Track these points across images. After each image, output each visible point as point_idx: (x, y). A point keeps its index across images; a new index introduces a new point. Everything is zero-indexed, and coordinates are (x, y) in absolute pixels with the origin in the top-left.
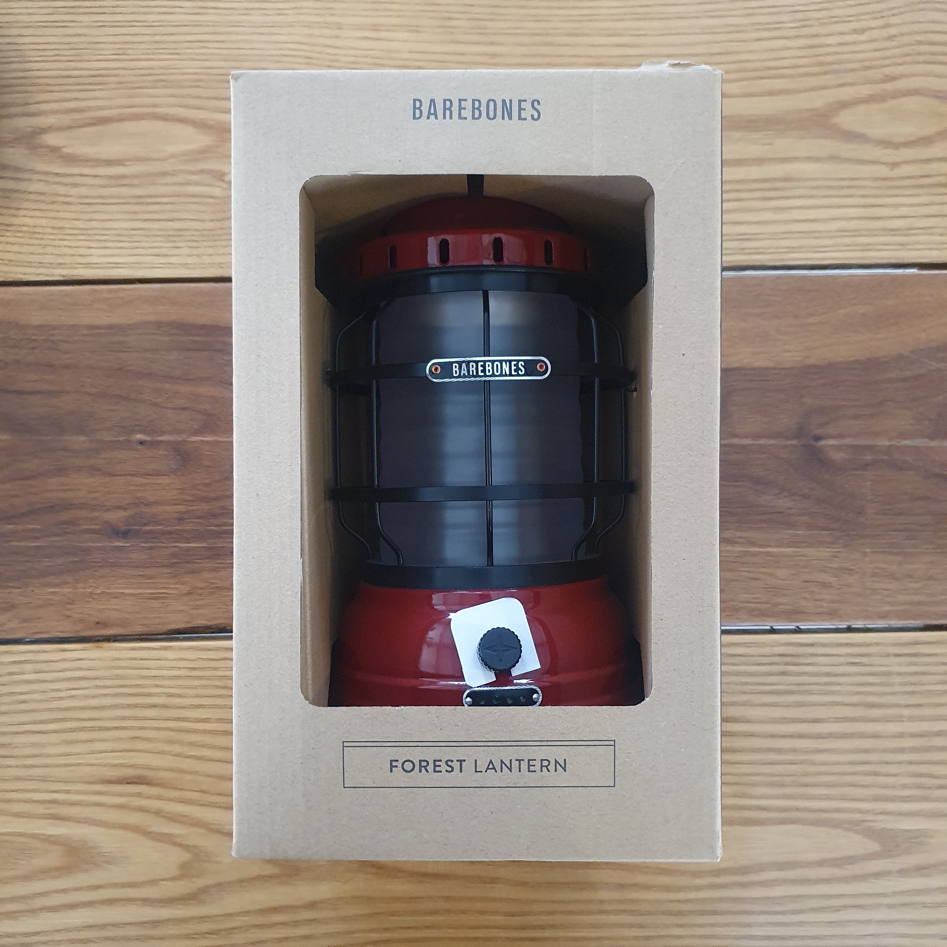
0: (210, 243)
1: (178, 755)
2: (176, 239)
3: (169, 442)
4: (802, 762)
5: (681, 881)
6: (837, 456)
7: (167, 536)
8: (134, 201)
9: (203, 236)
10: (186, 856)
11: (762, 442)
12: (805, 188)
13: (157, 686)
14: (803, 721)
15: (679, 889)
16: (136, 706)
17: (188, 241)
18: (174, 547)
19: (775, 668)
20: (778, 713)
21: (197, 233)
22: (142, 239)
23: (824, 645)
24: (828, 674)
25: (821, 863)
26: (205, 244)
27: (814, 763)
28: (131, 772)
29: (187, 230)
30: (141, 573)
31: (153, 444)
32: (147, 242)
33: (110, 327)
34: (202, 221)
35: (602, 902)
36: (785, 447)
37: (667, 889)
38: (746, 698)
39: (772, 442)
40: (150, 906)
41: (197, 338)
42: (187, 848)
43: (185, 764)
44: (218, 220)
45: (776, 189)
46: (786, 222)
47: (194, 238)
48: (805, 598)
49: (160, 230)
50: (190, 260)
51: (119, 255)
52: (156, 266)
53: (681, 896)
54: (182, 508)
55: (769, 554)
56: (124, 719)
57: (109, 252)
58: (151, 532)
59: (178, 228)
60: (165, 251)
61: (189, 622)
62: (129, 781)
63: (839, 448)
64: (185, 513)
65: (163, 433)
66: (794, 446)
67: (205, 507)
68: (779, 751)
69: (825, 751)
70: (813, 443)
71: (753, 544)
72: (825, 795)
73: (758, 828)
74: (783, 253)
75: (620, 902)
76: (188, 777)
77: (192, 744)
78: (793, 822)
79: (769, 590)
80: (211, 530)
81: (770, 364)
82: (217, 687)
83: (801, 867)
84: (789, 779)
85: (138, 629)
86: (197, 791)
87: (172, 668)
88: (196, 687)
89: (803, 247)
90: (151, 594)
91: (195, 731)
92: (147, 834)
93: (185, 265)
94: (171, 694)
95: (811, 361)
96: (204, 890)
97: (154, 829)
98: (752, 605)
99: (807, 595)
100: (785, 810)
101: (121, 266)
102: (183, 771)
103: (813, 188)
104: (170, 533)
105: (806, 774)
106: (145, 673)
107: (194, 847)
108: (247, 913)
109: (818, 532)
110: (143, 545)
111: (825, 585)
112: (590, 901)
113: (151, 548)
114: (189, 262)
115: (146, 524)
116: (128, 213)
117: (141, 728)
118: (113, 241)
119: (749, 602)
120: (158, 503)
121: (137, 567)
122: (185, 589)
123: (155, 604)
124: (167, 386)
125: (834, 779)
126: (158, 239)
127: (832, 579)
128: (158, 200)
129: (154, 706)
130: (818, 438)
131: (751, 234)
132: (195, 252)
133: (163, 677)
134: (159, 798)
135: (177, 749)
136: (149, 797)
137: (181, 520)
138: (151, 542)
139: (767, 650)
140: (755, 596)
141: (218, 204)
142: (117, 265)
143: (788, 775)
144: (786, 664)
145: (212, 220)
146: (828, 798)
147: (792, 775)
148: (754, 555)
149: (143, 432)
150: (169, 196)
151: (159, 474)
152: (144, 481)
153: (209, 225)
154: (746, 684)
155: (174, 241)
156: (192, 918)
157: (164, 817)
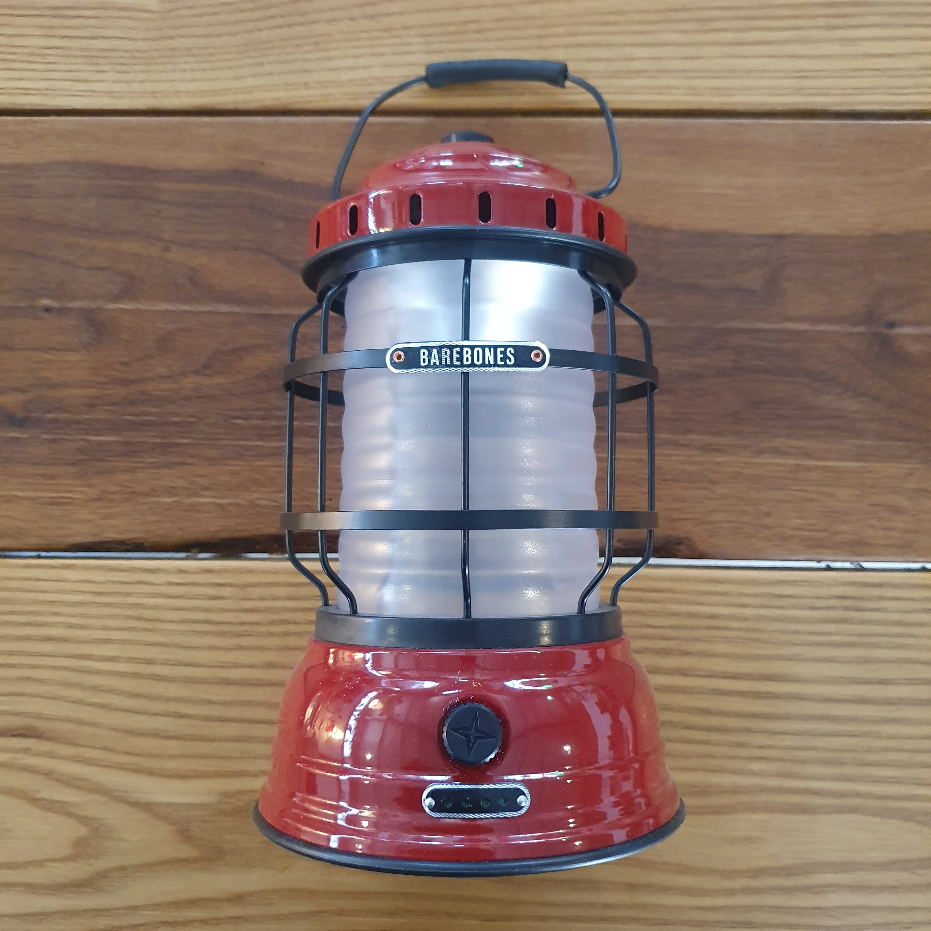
0: (142, 67)
1: (78, 702)
2: (101, 61)
3: (81, 310)
4: (865, 735)
5: (709, 882)
6: (915, 348)
7: (73, 426)
8: (51, 12)
9: (133, 58)
10: (82, 831)
11: (822, 327)
12: (881, 14)
13: (56, 614)
14: (867, 682)
15: (704, 893)
16: (28, 638)
17: (115, 64)
18: (83, 440)
19: (833, 614)
20: (836, 671)
21: (127, 55)
22: (57, 59)
23: (895, 586)
24: (899, 623)
25: (887, 866)
26: (136, 68)
27: (879, 736)
28: (17, 722)
29: (114, 50)
30: (41, 472)
31: (62, 312)
32: (65, 64)
33: (16, 166)
34: (133, 39)
35: (606, 906)
36: (850, 335)
37: (690, 892)
38: (794, 650)
39: (833, 328)
40: (34, 893)
41: (120, 183)
42: (83, 820)
43: (85, 713)
44: (153, 40)
45: (844, 16)
46: (855, 56)
47: (123, 61)
48: (872, 527)
49: (81, 49)
50: (117, 87)
51: (28, 79)
52: (75, 93)
53: (707, 901)
54: (93, 392)
55: (828, 469)
56: (13, 655)
57: (17, 74)
58: (54, 421)
59: (103, 47)
60: (86, 76)
61: (98, 535)
62: (15, 733)
63: (917, 338)
64: (97, 398)
65: (74, 298)
66: (862, 334)
67: (122, 391)
68: (835, 719)
69: (895, 721)
70: (885, 330)
71: (807, 455)
72: (893, 777)
73: (806, 818)
74: (852, 94)
75: (630, 907)
76: (90, 730)
77: (96, 689)
78: (853, 810)
79: (827, 514)
80: (127, 420)
81: (833, 231)
82: (129, 617)
83: (861, 870)
84: (848, 756)
85: (34, 541)
86: (99, 748)
87: (74, 592)
88: (102, 617)
89: (876, 88)
90: (52, 498)
91: (99, 672)
92: (34, 801)
93: (110, 94)
94: (72, 624)
95: (884, 229)
96: (103, 875)
97: (44, 794)
98: (805, 533)
99: (874, 522)
100: (842, 795)
101: (32, 92)
102: (81, 722)
103: (891, 15)
104: (78, 422)
105: (870, 750)
106: (41, 597)
107: (93, 818)
108: (157, 906)
109: (889, 443)
110: (45, 436)
111: (897, 510)
112: (591, 905)
113: (54, 441)
114: (116, 90)
115: (49, 411)
116: (41, 27)
117: (33, 667)
118: (23, 61)
119: (802, 530)
120: (66, 385)
121: (36, 464)
122: (92, 493)
123: (57, 511)
124: (83, 240)
125: (905, 757)
126: (79, 60)
127: (905, 503)
128: (80, 13)
129: (50, 639)
130: (892, 325)
131: (812, 71)
132: (124, 77)
133: (63, 603)
134: (51, 755)
135: (76, 694)
136: (39, 754)
137: (91, 406)
138: (55, 434)
139: (822, 591)
140: (810, 522)
141: (153, 20)
142: (26, 92)
143: (846, 751)
144: (847, 609)
145: (145, 40)
146: (898, 781)
147: (851, 751)
148: (809, 469)
149: (49, 296)
150: (93, 9)
151: (66, 348)
152: (47, 356)
153: (142, 45)
154: (795, 632)
155: (98, 64)
156: (86, 911)
157: (57, 780)
